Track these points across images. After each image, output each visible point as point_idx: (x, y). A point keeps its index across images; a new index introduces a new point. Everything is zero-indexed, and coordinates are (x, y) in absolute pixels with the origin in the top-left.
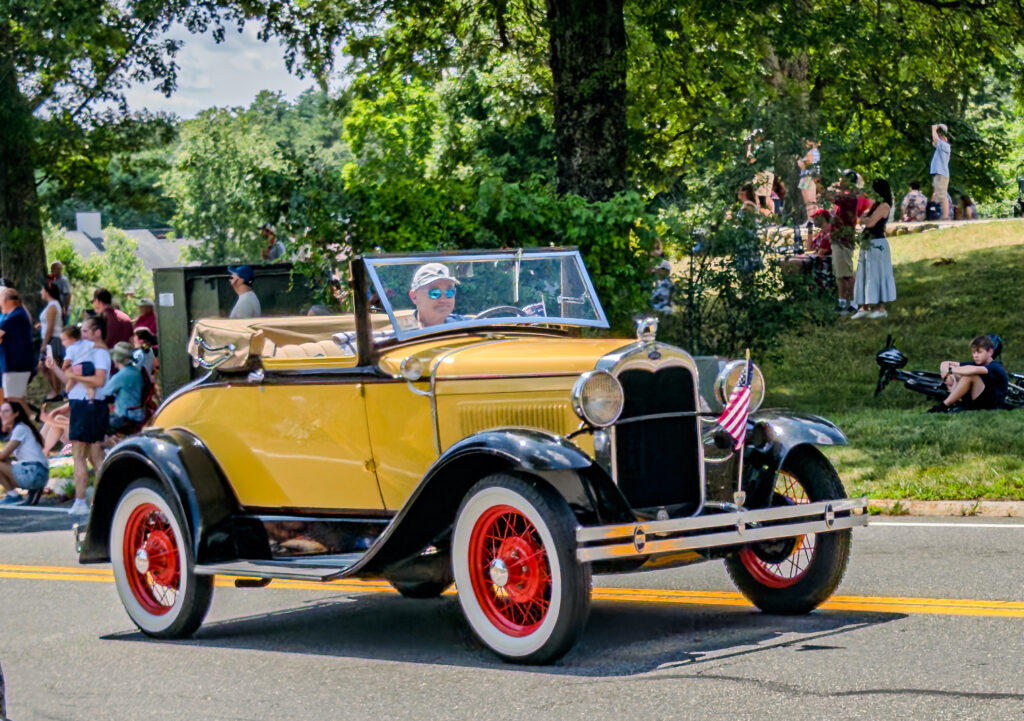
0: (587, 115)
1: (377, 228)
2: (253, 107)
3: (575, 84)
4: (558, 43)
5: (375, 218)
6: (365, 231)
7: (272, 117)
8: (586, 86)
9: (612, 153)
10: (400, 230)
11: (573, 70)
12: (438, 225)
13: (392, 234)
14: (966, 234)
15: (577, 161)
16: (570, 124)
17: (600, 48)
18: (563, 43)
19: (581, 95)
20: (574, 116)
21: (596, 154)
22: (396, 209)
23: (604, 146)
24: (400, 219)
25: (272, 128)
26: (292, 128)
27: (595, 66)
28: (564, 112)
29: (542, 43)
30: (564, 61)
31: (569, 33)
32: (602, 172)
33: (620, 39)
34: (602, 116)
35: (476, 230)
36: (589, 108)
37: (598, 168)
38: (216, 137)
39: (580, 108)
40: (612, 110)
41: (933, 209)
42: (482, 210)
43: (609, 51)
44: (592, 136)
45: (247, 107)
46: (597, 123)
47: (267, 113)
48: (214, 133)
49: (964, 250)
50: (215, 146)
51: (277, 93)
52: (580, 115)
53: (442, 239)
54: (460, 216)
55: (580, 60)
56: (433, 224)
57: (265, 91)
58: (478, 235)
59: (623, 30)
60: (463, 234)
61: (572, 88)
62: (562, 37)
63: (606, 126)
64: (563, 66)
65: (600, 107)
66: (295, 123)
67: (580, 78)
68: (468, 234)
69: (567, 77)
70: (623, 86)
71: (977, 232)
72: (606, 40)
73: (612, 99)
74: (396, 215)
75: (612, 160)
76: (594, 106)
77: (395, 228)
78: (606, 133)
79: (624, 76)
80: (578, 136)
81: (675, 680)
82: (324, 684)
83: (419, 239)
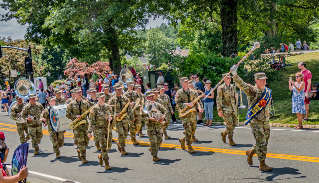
0: (229, 36)
1: (187, 65)
2: (161, 26)
3: (226, 29)
4: (223, 21)
5: (187, 64)
6: (185, 66)
7: (164, 28)
8: (229, 30)
9: (234, 43)
10: (192, 66)
11: (226, 26)
12: (200, 64)
13: (190, 67)
14: (310, 55)
15: (227, 45)
16: (226, 38)
17: (232, 22)
18: (224, 21)
19: (228, 32)
20: (226, 36)
21: (231, 44)
22: (191, 61)
23: (233, 42)
24: (192, 63)
25: (164, 31)
26: (168, 30)
27: (231, 25)
28: (224, 35)
29: (220, 20)
30: (224, 25)
31: (225, 19)
32: (232, 47)
33: (236, 20)
34: (233, 35)
35: (207, 65)
36: (229, 34)
37: (232, 46)
38: (154, 34)
39: (228, 34)
40: (234, 34)
41: (302, 48)
42: (209, 61)
43: (234, 22)
44: (230, 40)
45: (159, 26)
46: (231, 37)
47: (163, 27)
48: (154, 33)
49: (310, 59)
50: (154, 35)
51: (165, 23)
52: (228, 36)
53: (200, 68)
54: (204, 62)
55: (228, 24)
56: (198, 64)
57: (163, 23)
58: (207, 66)
59: (237, 17)
60: (204, 66)
61: (226, 30)
62: (224, 19)
63: (233, 38)
64: (224, 26)
65: (232, 34)
66: (169, 29)
67: (228, 28)
68: (206, 66)
69: (225, 28)
70: (237, 29)
71: (312, 55)
72: (233, 20)
73: (234, 32)
74: (191, 63)
75: (234, 45)
76: (230, 34)
77: (191, 65)
78: (233, 39)
79: (237, 27)
80: (227, 40)
81: (252, 179)
82: (179, 177)
83: (196, 68)
